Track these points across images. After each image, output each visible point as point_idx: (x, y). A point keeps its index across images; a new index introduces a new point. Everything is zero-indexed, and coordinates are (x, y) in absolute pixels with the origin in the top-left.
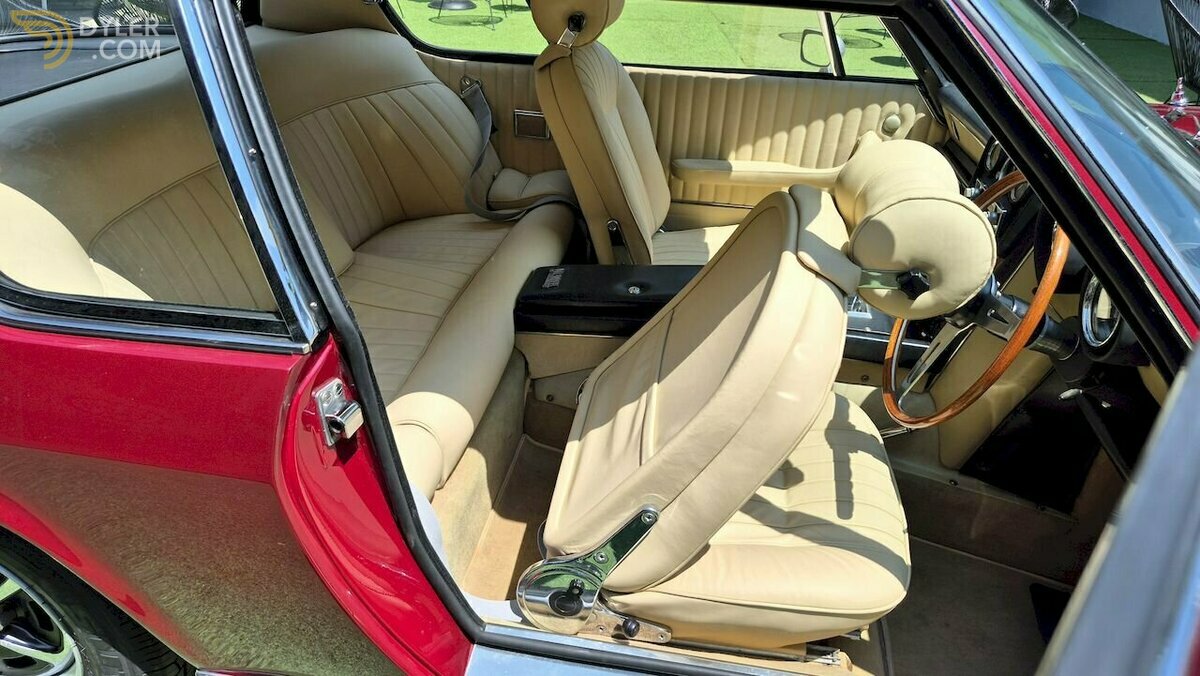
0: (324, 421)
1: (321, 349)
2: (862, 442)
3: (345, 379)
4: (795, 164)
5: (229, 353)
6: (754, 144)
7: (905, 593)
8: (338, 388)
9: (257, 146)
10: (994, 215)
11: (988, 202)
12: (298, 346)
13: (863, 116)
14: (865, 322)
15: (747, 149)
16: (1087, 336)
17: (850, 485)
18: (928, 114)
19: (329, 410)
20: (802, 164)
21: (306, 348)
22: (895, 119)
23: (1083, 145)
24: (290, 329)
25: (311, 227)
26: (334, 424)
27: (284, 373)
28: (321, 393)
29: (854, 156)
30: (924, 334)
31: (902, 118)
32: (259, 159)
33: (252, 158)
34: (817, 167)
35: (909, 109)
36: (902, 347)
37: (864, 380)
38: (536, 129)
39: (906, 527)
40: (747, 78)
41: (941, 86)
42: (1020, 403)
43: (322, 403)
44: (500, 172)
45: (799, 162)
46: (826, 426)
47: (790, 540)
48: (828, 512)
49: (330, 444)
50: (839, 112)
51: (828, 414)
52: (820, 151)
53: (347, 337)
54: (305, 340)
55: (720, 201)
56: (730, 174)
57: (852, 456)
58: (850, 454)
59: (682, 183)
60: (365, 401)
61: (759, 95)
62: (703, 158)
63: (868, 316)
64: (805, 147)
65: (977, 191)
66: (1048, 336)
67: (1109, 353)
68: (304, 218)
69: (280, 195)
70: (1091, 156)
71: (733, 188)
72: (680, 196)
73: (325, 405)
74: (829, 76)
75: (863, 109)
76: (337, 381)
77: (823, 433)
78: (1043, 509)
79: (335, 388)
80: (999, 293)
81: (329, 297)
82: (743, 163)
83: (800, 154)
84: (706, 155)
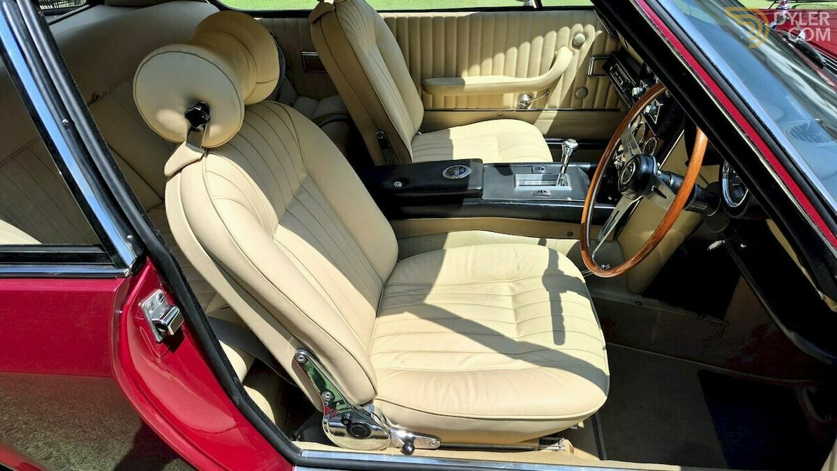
0: (151, 324)
1: (142, 270)
2: (571, 284)
3: (165, 288)
4: (511, 76)
5: (67, 282)
6: (480, 64)
7: (606, 398)
8: (160, 297)
9: (68, 117)
10: (654, 108)
11: (650, 99)
12: (120, 271)
13: (558, 36)
14: (567, 194)
15: (476, 68)
16: (726, 200)
18: (604, 31)
19: (154, 316)
20: (517, 75)
21: (126, 271)
22: (581, 36)
23: (712, 64)
24: (112, 258)
25: (120, 176)
26: (158, 325)
27: (111, 293)
28: (145, 304)
29: (553, 67)
30: (610, 198)
31: (586, 35)
32: (71, 126)
33: (66, 127)
34: (528, 77)
35: (590, 28)
36: (594, 210)
37: (570, 236)
38: (315, 66)
39: (605, 344)
43: (148, 311)
44: (295, 100)
45: (514, 74)
46: (542, 274)
47: (520, 364)
48: (547, 341)
49: (159, 341)
50: (540, 35)
51: (544, 265)
52: (529, 64)
53: (160, 259)
54: (125, 266)
55: (460, 107)
56: (464, 87)
57: (562, 295)
58: (561, 294)
59: (431, 96)
60: (183, 304)
61: (480, 27)
62: (445, 77)
63: (569, 188)
64: (518, 62)
65: (641, 90)
66: (698, 199)
67: (742, 213)
68: (114, 170)
69: (92, 154)
70: (719, 72)
71: (468, 97)
72: (431, 106)
73: (151, 312)
74: (531, 8)
75: (557, 31)
76: (159, 292)
77: (540, 280)
78: (704, 317)
79: (157, 297)
80: (659, 172)
81: (141, 230)
82: (473, 79)
83: (515, 67)
84: (447, 74)
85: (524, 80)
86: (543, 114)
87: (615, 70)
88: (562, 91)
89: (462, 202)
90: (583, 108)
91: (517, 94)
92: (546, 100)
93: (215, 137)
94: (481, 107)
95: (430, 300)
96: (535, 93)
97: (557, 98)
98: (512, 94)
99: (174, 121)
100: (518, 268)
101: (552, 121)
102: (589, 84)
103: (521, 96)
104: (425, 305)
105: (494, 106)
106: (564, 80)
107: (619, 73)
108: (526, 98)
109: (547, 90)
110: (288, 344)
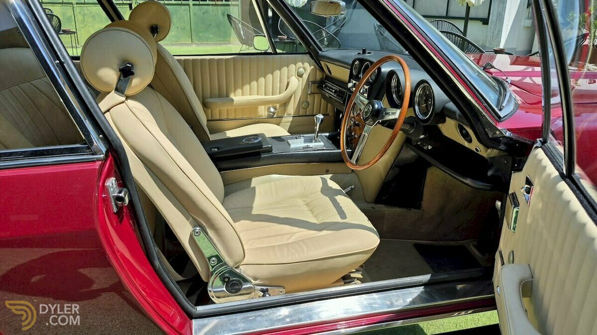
0: (112, 198)
3: (117, 178)
4: (262, 95)
6: (242, 89)
13: (288, 70)
14: (322, 146)
15: (239, 91)
17: (341, 207)
18: (315, 66)
19: (113, 192)
20: (266, 95)
21: (102, 157)
22: (301, 70)
24: (92, 148)
28: (109, 184)
29: (288, 88)
31: (304, 69)
33: (58, 66)
34: (272, 95)
35: (307, 65)
37: (328, 172)
40: (233, 58)
41: (318, 53)
42: (392, 165)
43: (110, 188)
45: (264, 94)
50: (278, 69)
51: (321, 185)
52: (273, 88)
54: (101, 154)
55: (230, 117)
56: (233, 103)
58: (335, 197)
59: (210, 111)
61: (240, 65)
63: (322, 143)
64: (265, 87)
67: (431, 120)
71: (235, 109)
72: (210, 118)
73: (112, 189)
74: (270, 54)
75: (288, 67)
76: (114, 178)
77: (320, 192)
78: (410, 210)
79: (114, 181)
82: (239, 97)
83: (264, 90)
84: (220, 96)
85: (270, 97)
86: (284, 120)
87: (326, 86)
88: (294, 104)
89: (260, 155)
90: (307, 114)
91: (267, 106)
92: (285, 110)
93: (136, 86)
94: (245, 117)
95: (254, 212)
96: (278, 106)
97: (291, 109)
98: (263, 107)
99: (110, 75)
100: (305, 189)
101: (290, 123)
102: (309, 99)
103: (269, 108)
104: (252, 215)
105: (253, 116)
106: (294, 98)
107: (330, 88)
108: (272, 110)
109: (285, 104)
110: (188, 223)
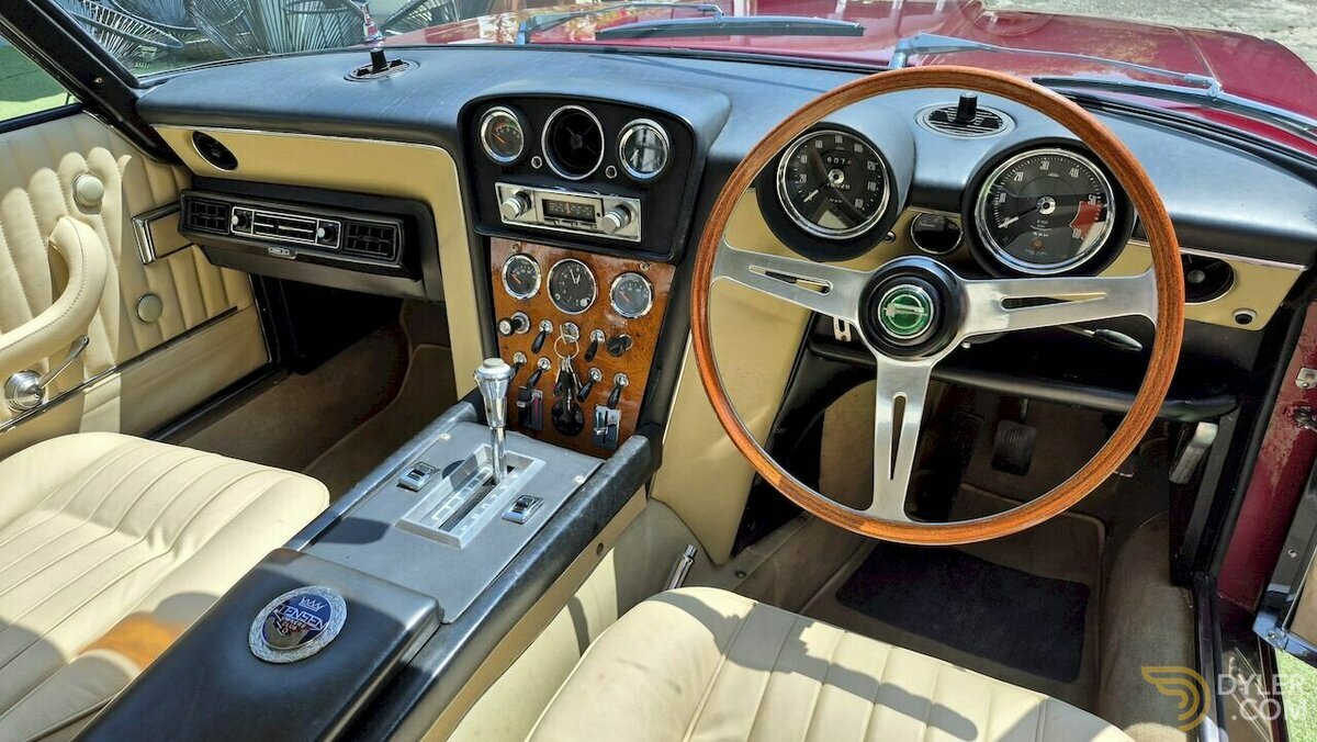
13: (33, 198)
18: (131, 152)
22: (87, 180)
41: (131, 97)
75: (26, 187)
90: (166, 339)
92: (80, 360)
97: (103, 344)
101: (118, 400)
102: (155, 281)
103: (8, 380)
108: (26, 382)
